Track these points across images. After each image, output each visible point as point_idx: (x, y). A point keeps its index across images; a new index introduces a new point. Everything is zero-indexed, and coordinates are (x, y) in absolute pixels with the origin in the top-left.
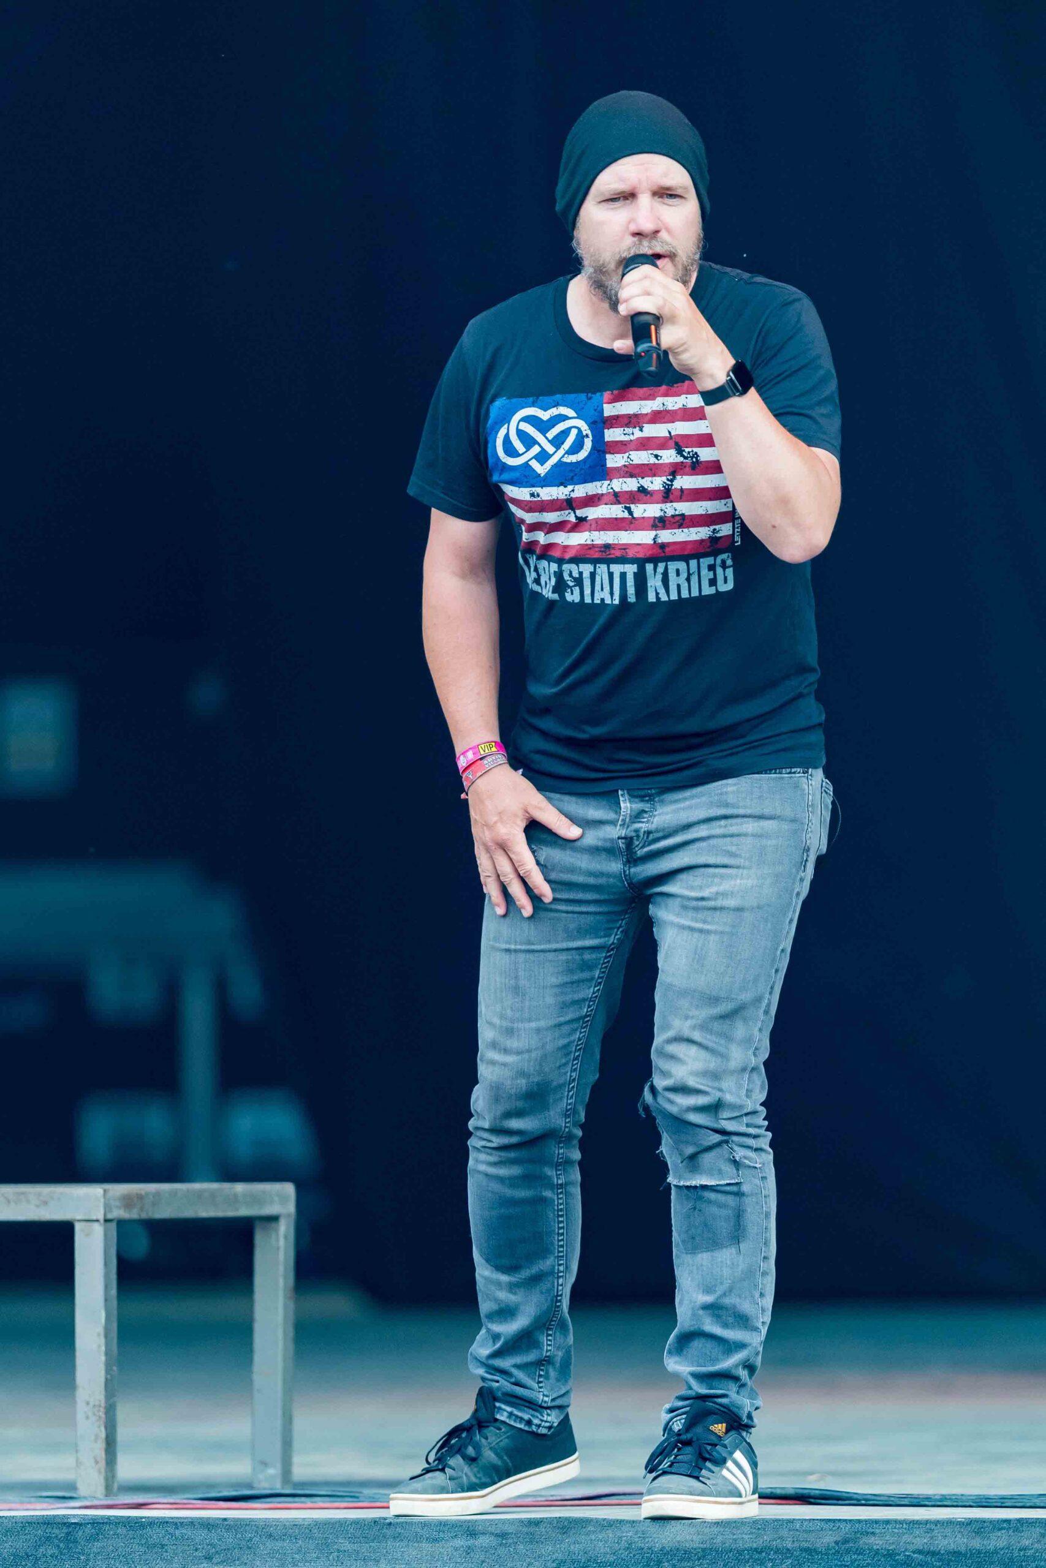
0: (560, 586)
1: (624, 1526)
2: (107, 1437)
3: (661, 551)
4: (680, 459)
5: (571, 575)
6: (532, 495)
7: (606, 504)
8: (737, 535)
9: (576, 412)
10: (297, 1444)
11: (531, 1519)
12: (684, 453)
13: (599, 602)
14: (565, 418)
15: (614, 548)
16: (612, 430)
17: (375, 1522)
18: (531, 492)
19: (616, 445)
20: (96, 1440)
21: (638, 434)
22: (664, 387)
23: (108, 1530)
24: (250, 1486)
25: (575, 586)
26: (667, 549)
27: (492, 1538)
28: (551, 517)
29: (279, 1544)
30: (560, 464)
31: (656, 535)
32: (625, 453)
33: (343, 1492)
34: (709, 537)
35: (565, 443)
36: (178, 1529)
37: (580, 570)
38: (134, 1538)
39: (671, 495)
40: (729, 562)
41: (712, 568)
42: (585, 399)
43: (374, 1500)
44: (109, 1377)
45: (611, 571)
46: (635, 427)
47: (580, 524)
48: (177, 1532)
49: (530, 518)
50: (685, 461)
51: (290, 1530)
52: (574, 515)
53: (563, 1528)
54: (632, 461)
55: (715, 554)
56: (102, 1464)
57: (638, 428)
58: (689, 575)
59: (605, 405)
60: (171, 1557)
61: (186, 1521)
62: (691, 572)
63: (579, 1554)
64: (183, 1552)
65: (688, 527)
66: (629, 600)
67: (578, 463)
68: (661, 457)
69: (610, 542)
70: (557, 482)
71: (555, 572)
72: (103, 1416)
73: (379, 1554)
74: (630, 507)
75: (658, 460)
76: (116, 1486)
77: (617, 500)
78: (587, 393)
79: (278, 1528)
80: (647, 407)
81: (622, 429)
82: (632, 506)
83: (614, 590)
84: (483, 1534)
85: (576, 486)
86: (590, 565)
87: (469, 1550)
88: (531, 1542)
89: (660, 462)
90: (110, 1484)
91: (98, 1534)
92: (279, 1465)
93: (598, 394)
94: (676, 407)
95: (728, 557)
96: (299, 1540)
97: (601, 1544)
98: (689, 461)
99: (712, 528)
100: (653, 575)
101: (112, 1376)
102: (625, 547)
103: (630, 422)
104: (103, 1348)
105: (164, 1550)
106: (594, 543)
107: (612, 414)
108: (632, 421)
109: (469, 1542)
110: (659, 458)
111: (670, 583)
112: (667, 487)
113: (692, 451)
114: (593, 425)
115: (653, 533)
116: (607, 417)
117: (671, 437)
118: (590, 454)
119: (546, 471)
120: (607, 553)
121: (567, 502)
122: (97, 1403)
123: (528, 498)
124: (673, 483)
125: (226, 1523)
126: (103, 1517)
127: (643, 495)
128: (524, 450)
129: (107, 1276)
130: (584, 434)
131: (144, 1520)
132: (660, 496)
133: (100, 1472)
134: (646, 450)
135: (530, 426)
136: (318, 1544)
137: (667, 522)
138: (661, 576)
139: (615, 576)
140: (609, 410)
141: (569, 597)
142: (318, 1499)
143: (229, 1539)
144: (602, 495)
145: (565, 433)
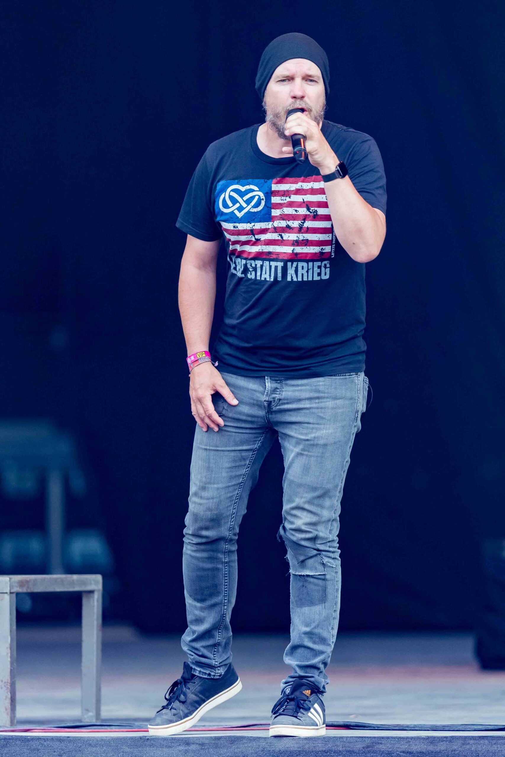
0: (245, 271)
1: (261, 740)
2: (11, 697)
3: (295, 256)
4: (308, 213)
5: (251, 265)
6: (234, 227)
7: (270, 233)
8: (333, 253)
9: (258, 188)
10: (103, 701)
11: (216, 736)
12: (310, 210)
13: (264, 279)
14: (253, 191)
15: (273, 254)
16: (275, 197)
17: (141, 738)
18: (234, 225)
19: (277, 205)
20: (6, 699)
21: (288, 199)
22: (302, 178)
23: (12, 742)
24: (80, 721)
25: (253, 271)
26: (298, 256)
27: (197, 746)
28: (243, 238)
29: (94, 749)
30: (249, 212)
31: (294, 249)
32: (281, 209)
33: (126, 724)
34: (320, 252)
35: (252, 203)
36: (45, 741)
37: (256, 263)
38: (24, 746)
39: (302, 230)
40: (328, 265)
41: (319, 267)
42: (264, 182)
43: (140, 728)
44: (12, 668)
45: (271, 265)
46: (287, 197)
47: (257, 242)
48: (45, 743)
49: (233, 238)
50: (310, 214)
51: (100, 742)
52: (254, 238)
53: (231, 741)
54: (284, 212)
55: (322, 260)
56: (9, 710)
57: (288, 197)
58: (308, 269)
59: (272, 185)
60: (42, 755)
61: (49, 738)
62: (309, 268)
63: (239, 753)
64: (48, 752)
65: (309, 246)
66: (278, 279)
67: (257, 212)
68: (298, 211)
69: (271, 251)
70: (247, 222)
71: (244, 264)
72: (9, 687)
73: (142, 753)
74: (282, 235)
75: (297, 213)
76: (15, 721)
77: (275, 231)
78: (265, 179)
79: (94, 741)
80: (293, 187)
81: (280, 197)
82: (283, 234)
83: (271, 274)
84: (193, 744)
85: (256, 224)
86: (261, 261)
87: (186, 751)
88: (216, 748)
89: (298, 213)
90: (13, 720)
91: (7, 744)
92: (94, 711)
93: (271, 180)
94: (308, 188)
95: (328, 263)
96: (104, 746)
97: (250, 749)
98: (312, 214)
99: (321, 247)
100: (291, 268)
101: (13, 668)
102: (278, 254)
103: (284, 194)
104: (9, 654)
105: (39, 752)
106: (263, 251)
107: (276, 190)
108: (286, 193)
109: (186, 748)
110: (297, 212)
111: (299, 273)
112: (301, 226)
113: (314, 209)
114: (266, 194)
115: (292, 248)
116: (273, 191)
117: (304, 202)
118: (263, 207)
119: (242, 215)
120: (270, 256)
121: (251, 232)
122: (6, 681)
123: (232, 228)
124: (304, 224)
125: (69, 739)
126: (9, 736)
127: (288, 229)
128: (232, 205)
129: (11, 620)
130: (262, 198)
131: (29, 737)
132: (297, 230)
133: (7, 714)
134: (291, 207)
135: (235, 194)
136: (113, 749)
137: (300, 243)
138: (295, 268)
139: (272, 267)
140: (275, 187)
141: (249, 276)
142: (113, 727)
143: (70, 746)
144: (269, 229)
145: (253, 198)
